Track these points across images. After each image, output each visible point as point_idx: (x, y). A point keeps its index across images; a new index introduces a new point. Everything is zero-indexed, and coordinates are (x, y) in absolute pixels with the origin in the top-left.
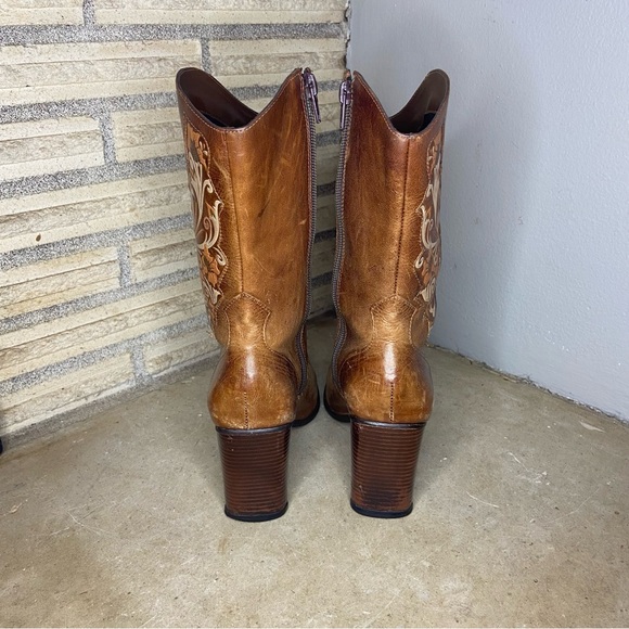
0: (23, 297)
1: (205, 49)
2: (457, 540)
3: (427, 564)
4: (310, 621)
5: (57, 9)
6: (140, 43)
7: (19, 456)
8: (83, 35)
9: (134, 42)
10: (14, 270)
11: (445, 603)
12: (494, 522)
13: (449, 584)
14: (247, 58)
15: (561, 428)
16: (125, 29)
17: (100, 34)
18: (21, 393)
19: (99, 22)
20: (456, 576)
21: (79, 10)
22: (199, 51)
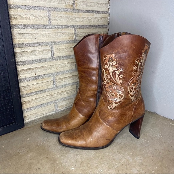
0: (31, 88)
1: (75, 31)
2: (139, 149)
3: (131, 154)
4: (103, 165)
5: (43, 21)
6: (61, 29)
7: (28, 128)
8: (48, 27)
9: (59, 29)
10: (29, 82)
11: (136, 162)
12: (148, 145)
13: (137, 158)
14: (85, 33)
15: (165, 124)
16: (58, 26)
17: (52, 27)
18: (29, 112)
19: (52, 24)
20: (139, 156)
21: (48, 21)
22: (74, 31)
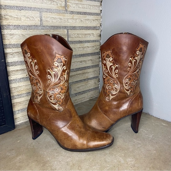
0: (22, 90)
1: (68, 32)
2: (131, 150)
3: (123, 155)
4: (94, 167)
5: (34, 22)
6: (53, 30)
7: (19, 130)
8: (40, 28)
9: (51, 30)
10: (21, 83)
11: (128, 164)
12: (140, 146)
13: (129, 160)
14: (77, 34)
15: (157, 125)
16: (50, 27)
17: (44, 28)
18: (20, 114)
19: (44, 25)
20: (131, 158)
21: (39, 22)
22: (66, 32)
